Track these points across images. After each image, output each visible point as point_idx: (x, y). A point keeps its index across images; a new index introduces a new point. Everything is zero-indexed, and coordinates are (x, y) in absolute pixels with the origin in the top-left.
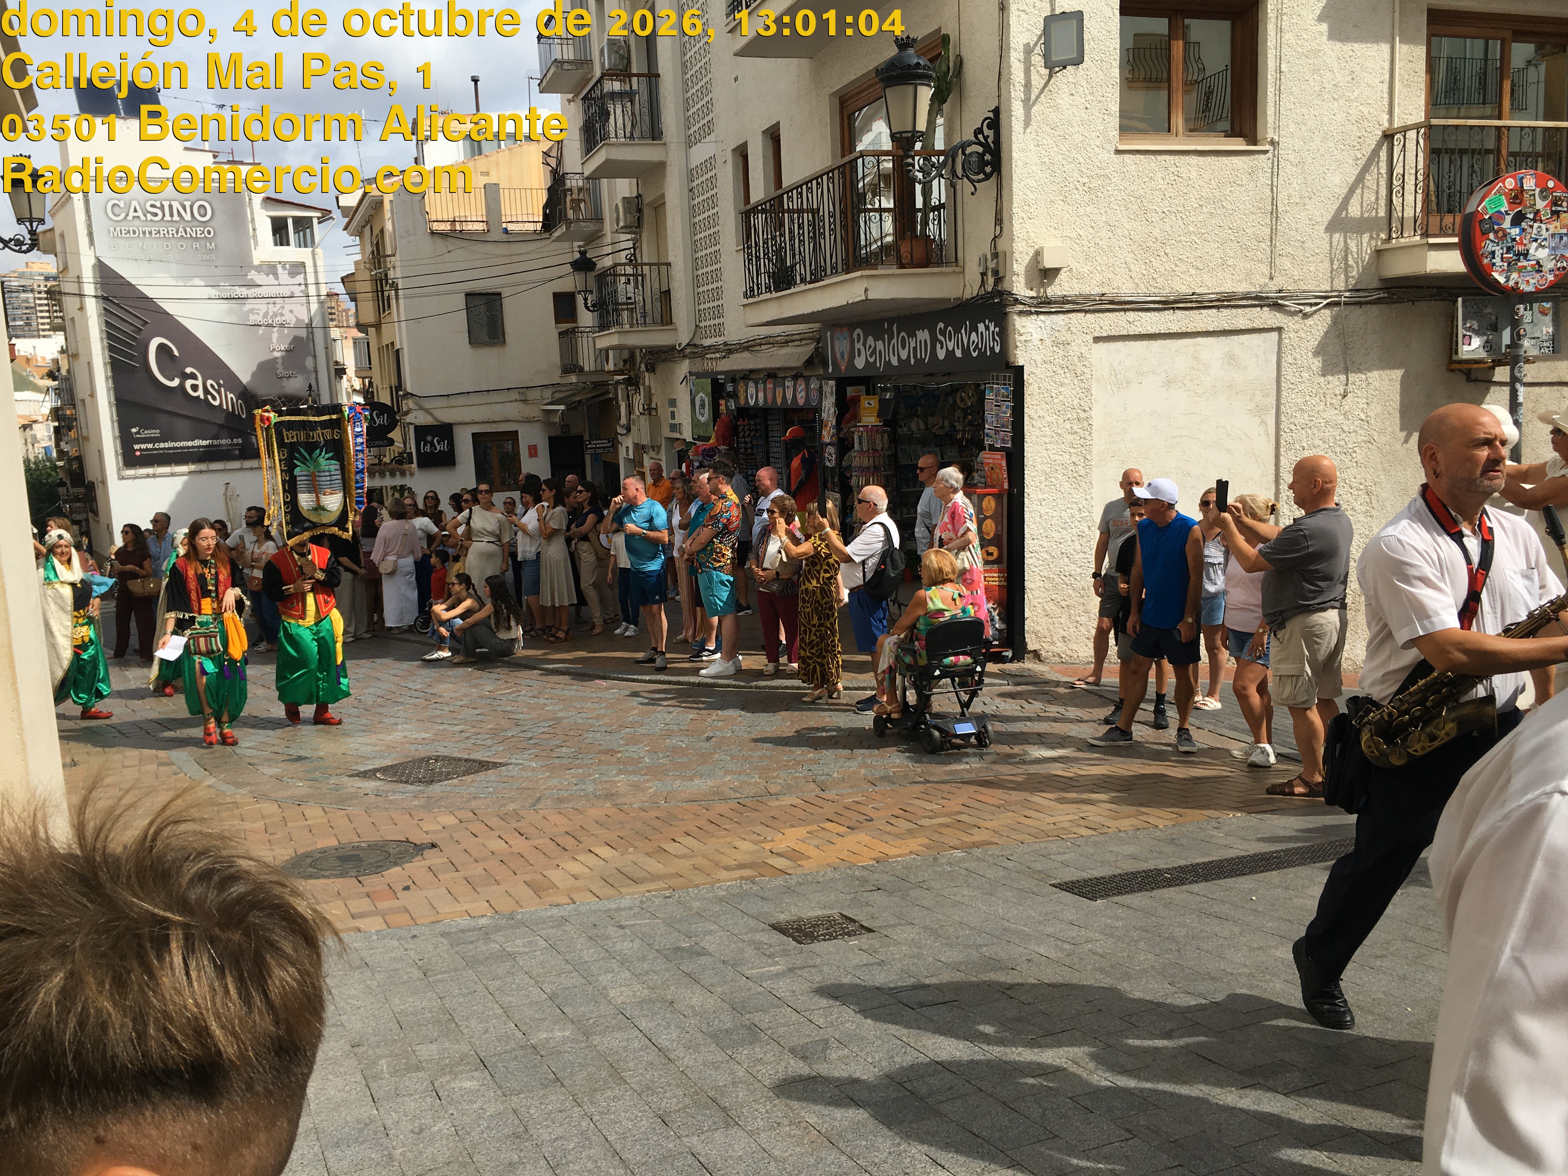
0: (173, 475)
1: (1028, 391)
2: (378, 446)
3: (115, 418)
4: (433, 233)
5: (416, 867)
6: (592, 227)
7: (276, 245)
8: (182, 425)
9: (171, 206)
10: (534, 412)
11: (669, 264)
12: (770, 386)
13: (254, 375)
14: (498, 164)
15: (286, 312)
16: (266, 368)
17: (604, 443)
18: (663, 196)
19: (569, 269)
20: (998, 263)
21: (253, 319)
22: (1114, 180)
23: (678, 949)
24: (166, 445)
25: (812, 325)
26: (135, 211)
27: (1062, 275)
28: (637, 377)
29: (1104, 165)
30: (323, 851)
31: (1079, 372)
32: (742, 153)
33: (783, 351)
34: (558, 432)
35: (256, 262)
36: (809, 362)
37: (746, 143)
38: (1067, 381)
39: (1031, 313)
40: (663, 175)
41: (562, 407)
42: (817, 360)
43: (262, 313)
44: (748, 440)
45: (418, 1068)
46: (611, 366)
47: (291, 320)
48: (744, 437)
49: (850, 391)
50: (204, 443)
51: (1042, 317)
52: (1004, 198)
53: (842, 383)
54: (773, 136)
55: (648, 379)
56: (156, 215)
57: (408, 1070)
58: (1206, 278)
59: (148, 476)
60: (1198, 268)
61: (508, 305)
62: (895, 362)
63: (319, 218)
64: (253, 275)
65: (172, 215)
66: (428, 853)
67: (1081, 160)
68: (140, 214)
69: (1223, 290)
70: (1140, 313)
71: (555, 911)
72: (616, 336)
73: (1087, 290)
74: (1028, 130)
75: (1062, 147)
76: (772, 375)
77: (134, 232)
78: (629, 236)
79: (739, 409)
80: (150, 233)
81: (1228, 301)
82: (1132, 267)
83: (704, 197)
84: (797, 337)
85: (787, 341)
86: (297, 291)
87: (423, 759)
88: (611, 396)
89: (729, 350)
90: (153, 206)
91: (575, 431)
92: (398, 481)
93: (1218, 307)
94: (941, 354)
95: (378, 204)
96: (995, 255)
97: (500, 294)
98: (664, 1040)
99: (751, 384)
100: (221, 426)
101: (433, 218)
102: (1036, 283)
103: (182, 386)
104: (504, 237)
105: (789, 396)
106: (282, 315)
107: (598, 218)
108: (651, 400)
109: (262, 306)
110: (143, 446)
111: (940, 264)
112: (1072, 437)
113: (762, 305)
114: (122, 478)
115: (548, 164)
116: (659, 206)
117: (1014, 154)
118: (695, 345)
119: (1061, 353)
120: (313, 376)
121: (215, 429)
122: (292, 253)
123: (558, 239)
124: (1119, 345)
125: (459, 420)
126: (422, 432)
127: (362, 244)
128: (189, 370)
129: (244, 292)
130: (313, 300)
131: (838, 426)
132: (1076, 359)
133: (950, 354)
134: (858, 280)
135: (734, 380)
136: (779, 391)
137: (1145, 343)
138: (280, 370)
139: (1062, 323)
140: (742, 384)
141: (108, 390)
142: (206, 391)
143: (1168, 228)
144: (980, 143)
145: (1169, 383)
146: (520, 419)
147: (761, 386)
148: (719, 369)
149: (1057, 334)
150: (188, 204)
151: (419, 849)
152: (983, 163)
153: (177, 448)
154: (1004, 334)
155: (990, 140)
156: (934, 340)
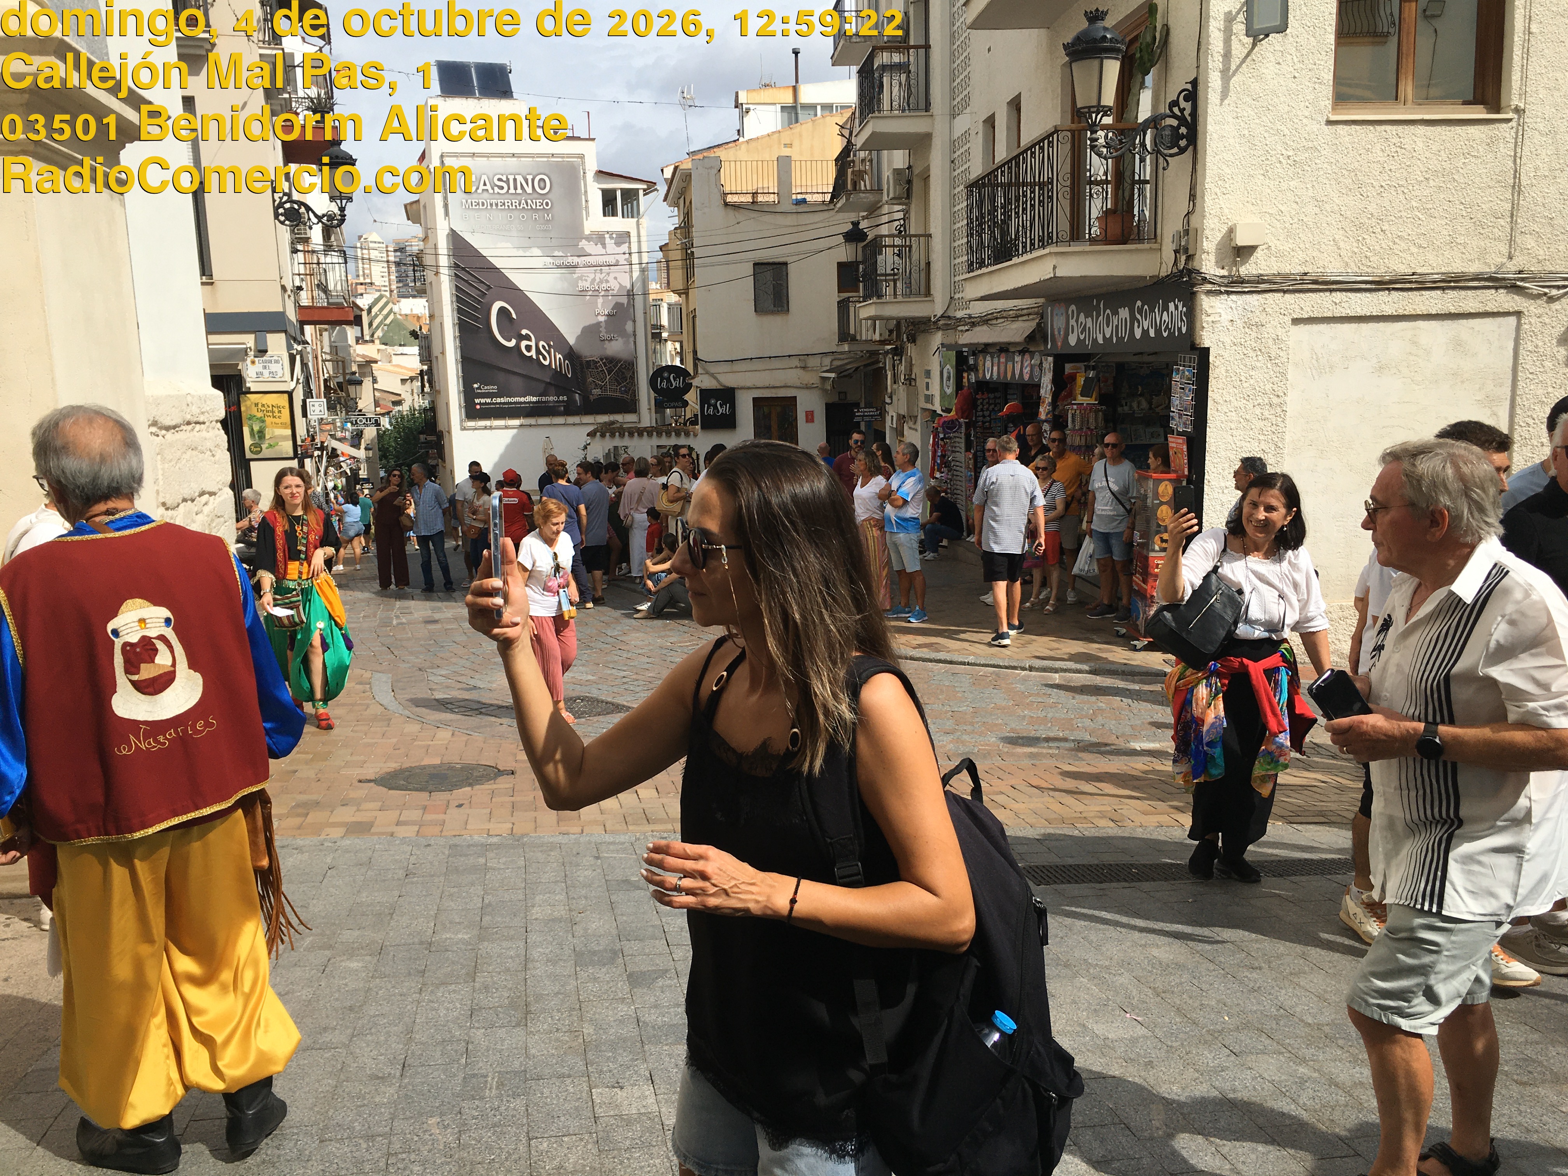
0: (506, 427)
1: (1212, 374)
2: (674, 407)
3: (460, 374)
4: (726, 204)
5: (481, 791)
6: (871, 198)
7: (605, 215)
8: (517, 382)
9: (515, 180)
10: (812, 378)
11: (930, 235)
12: (1003, 360)
13: (578, 338)
14: (801, 136)
15: (611, 278)
16: (590, 331)
17: (871, 411)
18: (928, 169)
19: (841, 239)
20: (1187, 241)
21: (582, 284)
22: (1323, 152)
23: (627, 881)
24: (502, 400)
25: (1038, 300)
26: (485, 184)
27: (1259, 254)
28: (902, 348)
29: (1313, 136)
30: (424, 768)
31: (1273, 355)
32: (990, 122)
33: (1016, 325)
34: (835, 399)
35: (587, 232)
36: (1031, 338)
37: (994, 114)
38: (1258, 364)
39: (1221, 293)
40: (930, 145)
41: (833, 375)
42: (1037, 336)
43: (589, 280)
44: (987, 413)
45: (330, 947)
46: (877, 337)
47: (614, 285)
48: (982, 410)
49: (1068, 368)
50: (534, 399)
51: (1233, 297)
52: (1199, 172)
53: (1061, 360)
54: (1015, 105)
55: (911, 349)
56: (502, 188)
57: (320, 948)
58: (1431, 257)
59: (485, 428)
60: (1420, 246)
61: (794, 273)
62: (1101, 341)
63: (644, 190)
64: (583, 243)
65: (516, 188)
66: (501, 779)
67: (1287, 132)
68: (488, 187)
69: (1450, 269)
70: (1349, 294)
71: (560, 839)
72: (873, 306)
73: (1286, 269)
74: (1226, 102)
75: (1264, 118)
76: (1004, 349)
77: (483, 204)
78: (900, 207)
79: (977, 382)
80: (497, 205)
81: (1455, 282)
82: (1342, 244)
83: (962, 169)
84: (1025, 312)
85: (1017, 316)
86: (622, 259)
87: (571, 699)
88: (881, 365)
89: (973, 322)
90: (499, 180)
91: (851, 398)
92: (682, 441)
93: (1443, 289)
94: (1138, 334)
95: (687, 177)
96: (1187, 232)
97: (785, 264)
98: (535, 954)
99: (988, 358)
100: (550, 383)
101: (727, 190)
102: (1228, 261)
103: (518, 346)
104: (794, 208)
105: (1017, 372)
106: (607, 281)
107: (880, 190)
108: (911, 370)
109: (590, 274)
110: (483, 401)
111: (1140, 240)
112: (1262, 423)
113: (978, 280)
114: (463, 429)
115: (843, 135)
116: (926, 179)
117: (1209, 127)
118: (949, 317)
119: (1254, 335)
120: (632, 339)
121: (542, 387)
122: (618, 223)
123: (840, 210)
124: (1323, 327)
125: (742, 384)
126: (706, 395)
127: (679, 216)
128: (524, 332)
129: (576, 260)
130: (636, 268)
131: (1054, 403)
132: (1270, 342)
133: (1145, 333)
134: (1049, 258)
135: (974, 354)
136: (1010, 365)
137: (1354, 326)
138: (603, 334)
139: (1256, 303)
140: (981, 358)
141: (456, 348)
142: (538, 352)
143: (1386, 204)
144: (1174, 116)
145: (1381, 369)
146: (799, 385)
147: (996, 360)
148: (961, 342)
149: (1250, 315)
150: (530, 178)
151: (500, 773)
152: (1176, 137)
153: (511, 403)
154: (1191, 315)
155: (1187, 113)
156: (1133, 318)
